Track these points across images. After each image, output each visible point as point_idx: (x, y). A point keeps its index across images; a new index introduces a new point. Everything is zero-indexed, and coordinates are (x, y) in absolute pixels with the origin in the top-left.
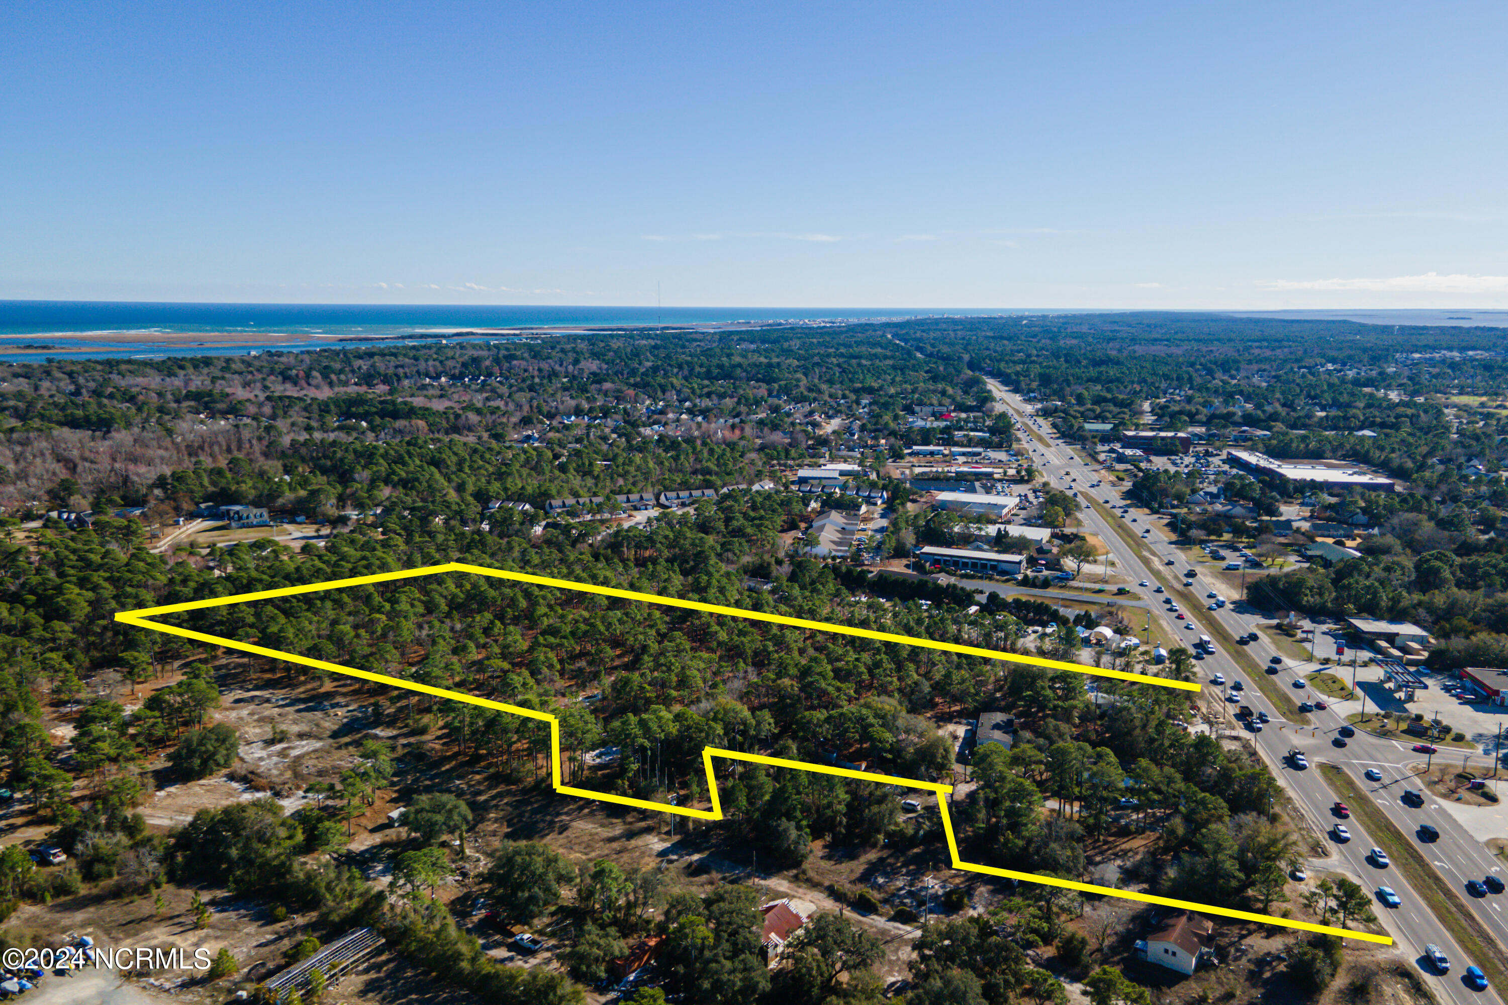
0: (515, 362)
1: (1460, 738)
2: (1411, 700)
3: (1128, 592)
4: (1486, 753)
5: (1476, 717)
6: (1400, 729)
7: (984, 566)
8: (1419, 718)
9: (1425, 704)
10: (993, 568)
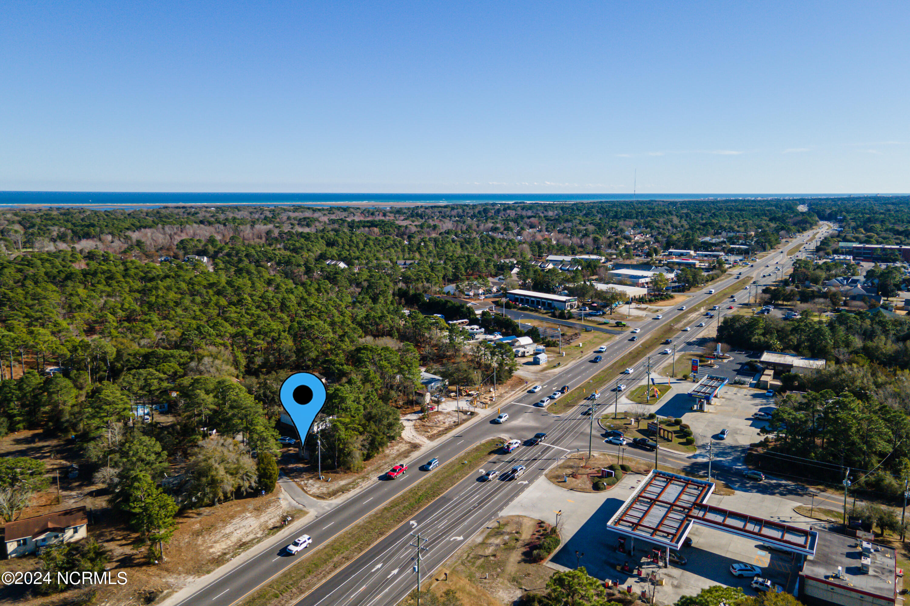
1: (689, 443)
2: (701, 410)
3: (624, 325)
4: (695, 456)
5: (741, 430)
6: (641, 427)
7: (543, 304)
8: (678, 423)
9: (710, 415)
10: (549, 305)
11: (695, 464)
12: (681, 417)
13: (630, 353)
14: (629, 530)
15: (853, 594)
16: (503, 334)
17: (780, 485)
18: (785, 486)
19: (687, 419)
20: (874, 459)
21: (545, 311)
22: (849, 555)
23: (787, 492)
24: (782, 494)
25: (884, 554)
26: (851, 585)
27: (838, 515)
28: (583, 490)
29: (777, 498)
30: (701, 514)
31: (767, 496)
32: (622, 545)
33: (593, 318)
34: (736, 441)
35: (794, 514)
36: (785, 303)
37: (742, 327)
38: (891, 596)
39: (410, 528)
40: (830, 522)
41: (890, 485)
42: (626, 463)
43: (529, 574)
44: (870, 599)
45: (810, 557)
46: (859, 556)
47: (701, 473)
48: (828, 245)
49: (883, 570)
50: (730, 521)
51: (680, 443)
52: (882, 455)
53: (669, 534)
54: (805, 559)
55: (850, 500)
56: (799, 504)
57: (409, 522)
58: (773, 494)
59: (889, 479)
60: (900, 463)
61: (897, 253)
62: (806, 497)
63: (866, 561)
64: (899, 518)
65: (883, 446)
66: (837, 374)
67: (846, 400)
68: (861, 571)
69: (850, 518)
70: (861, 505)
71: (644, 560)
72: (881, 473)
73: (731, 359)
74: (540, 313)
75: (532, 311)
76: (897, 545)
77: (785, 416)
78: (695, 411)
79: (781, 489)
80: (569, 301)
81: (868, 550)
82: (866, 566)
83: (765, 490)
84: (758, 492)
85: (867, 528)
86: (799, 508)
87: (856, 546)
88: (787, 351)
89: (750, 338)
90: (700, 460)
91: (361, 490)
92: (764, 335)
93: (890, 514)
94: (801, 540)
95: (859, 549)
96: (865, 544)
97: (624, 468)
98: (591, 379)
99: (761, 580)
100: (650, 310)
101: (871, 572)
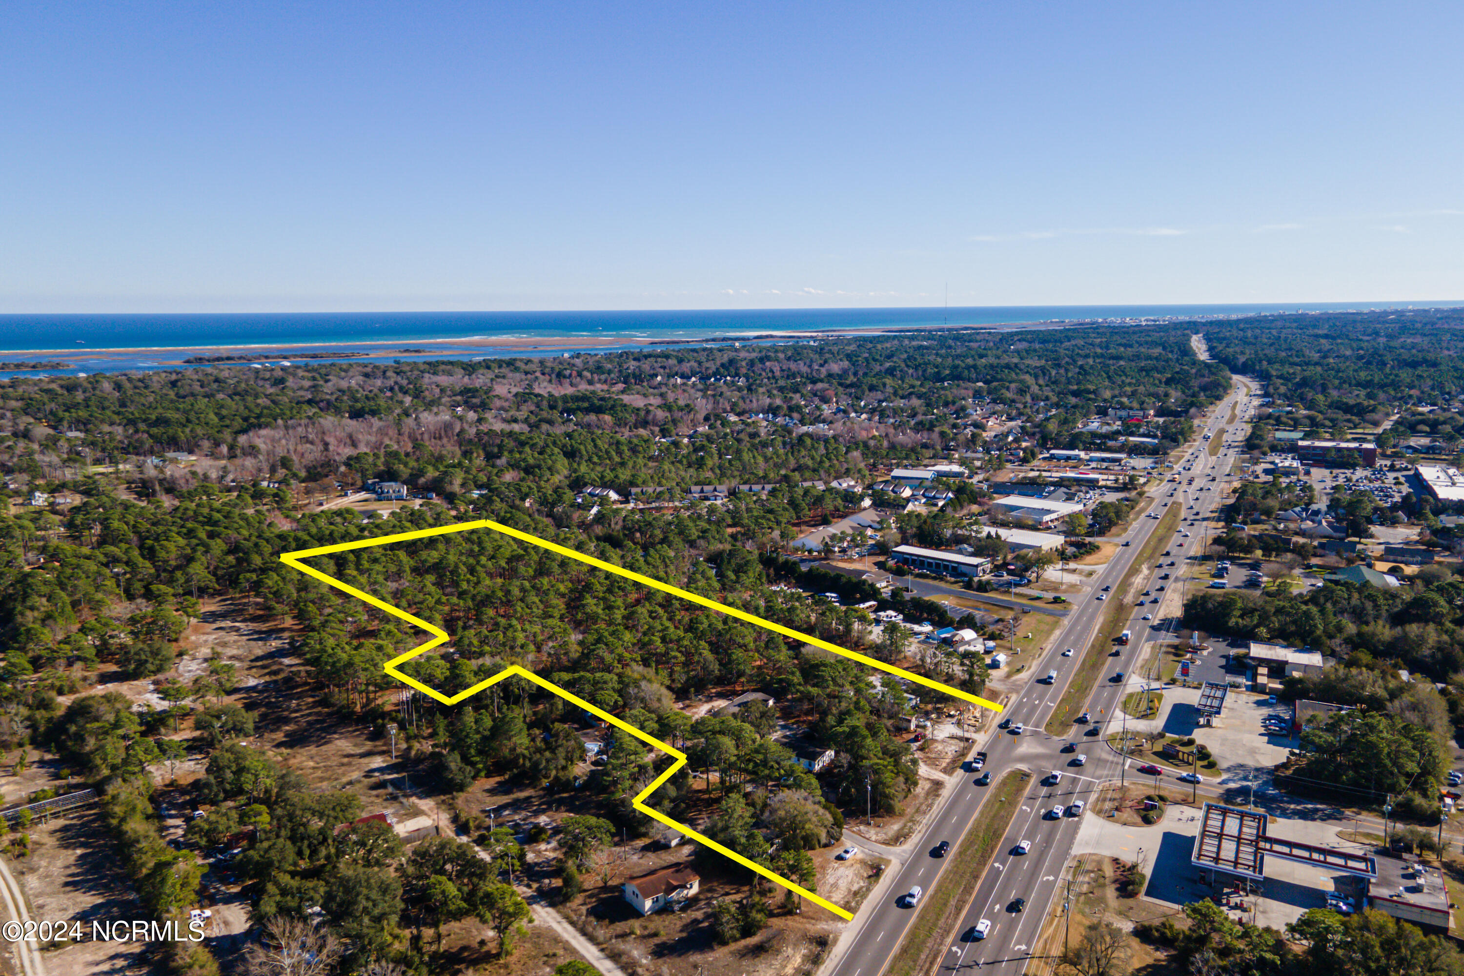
0: (768, 364)
1: (1211, 765)
2: (1208, 724)
3: (1064, 601)
4: (1223, 782)
5: (1259, 749)
6: (1155, 750)
7: (946, 567)
8: (1191, 742)
9: (1220, 731)
10: (955, 571)
11: (1229, 791)
12: (1190, 734)
13: (1093, 646)
14: (1213, 864)
15: (1415, 909)
16: (933, 624)
17: (1317, 810)
18: (1323, 810)
19: (1199, 736)
20: (1402, 781)
21: (953, 579)
22: (1405, 876)
23: (1326, 818)
24: (1323, 820)
25: (1432, 874)
26: (1412, 902)
27: (1377, 838)
28: (1134, 825)
29: (1318, 823)
30: (1268, 846)
31: (1309, 823)
32: (1203, 878)
33: (1019, 590)
34: (1258, 761)
35: (1339, 840)
36: (1242, 555)
37: (1215, 608)
38: (1446, 909)
39: (998, 872)
40: (1373, 846)
41: (1420, 805)
42: (1162, 793)
43: (1131, 908)
44: (1429, 912)
45: (1373, 880)
46: (1413, 876)
47: (1239, 800)
48: (1262, 439)
49: (1434, 888)
50: (1296, 852)
51: (1202, 767)
52: (1409, 775)
53: (1249, 866)
54: (1369, 881)
55: (1391, 824)
56: (1339, 829)
57: (992, 865)
58: (1314, 820)
59: (1418, 800)
60: (1426, 782)
61: (1356, 455)
62: (1344, 821)
63: (1421, 881)
64: (1436, 839)
65: (1412, 767)
66: (1346, 679)
67: (1374, 721)
68: (1417, 890)
69: (1392, 841)
70: (1400, 826)
71: (1226, 890)
72: (1410, 793)
73: (1210, 649)
74: (947, 582)
75: (934, 578)
76: (1436, 864)
77: (1317, 740)
78: (1203, 726)
79: (1320, 814)
80: (981, 564)
81: (1419, 871)
82: (1422, 886)
83: (1305, 815)
84: (1300, 818)
85: (1409, 850)
86: (1340, 832)
87: (1407, 868)
88: (1275, 641)
89: (1227, 622)
90: (1232, 785)
91: (920, 835)
92: (1242, 616)
93: (1428, 835)
94: (1362, 866)
95: (1411, 871)
96: (1417, 866)
97: (1162, 799)
98: (1070, 687)
99: (1334, 902)
100: (1081, 572)
101: (1425, 890)
